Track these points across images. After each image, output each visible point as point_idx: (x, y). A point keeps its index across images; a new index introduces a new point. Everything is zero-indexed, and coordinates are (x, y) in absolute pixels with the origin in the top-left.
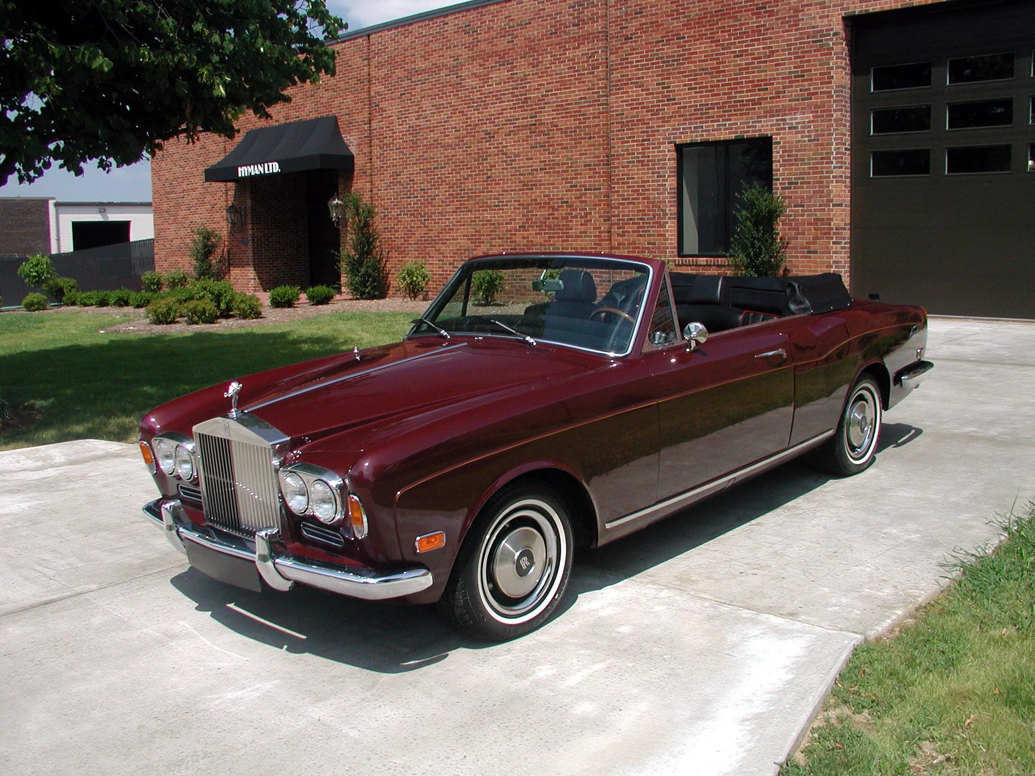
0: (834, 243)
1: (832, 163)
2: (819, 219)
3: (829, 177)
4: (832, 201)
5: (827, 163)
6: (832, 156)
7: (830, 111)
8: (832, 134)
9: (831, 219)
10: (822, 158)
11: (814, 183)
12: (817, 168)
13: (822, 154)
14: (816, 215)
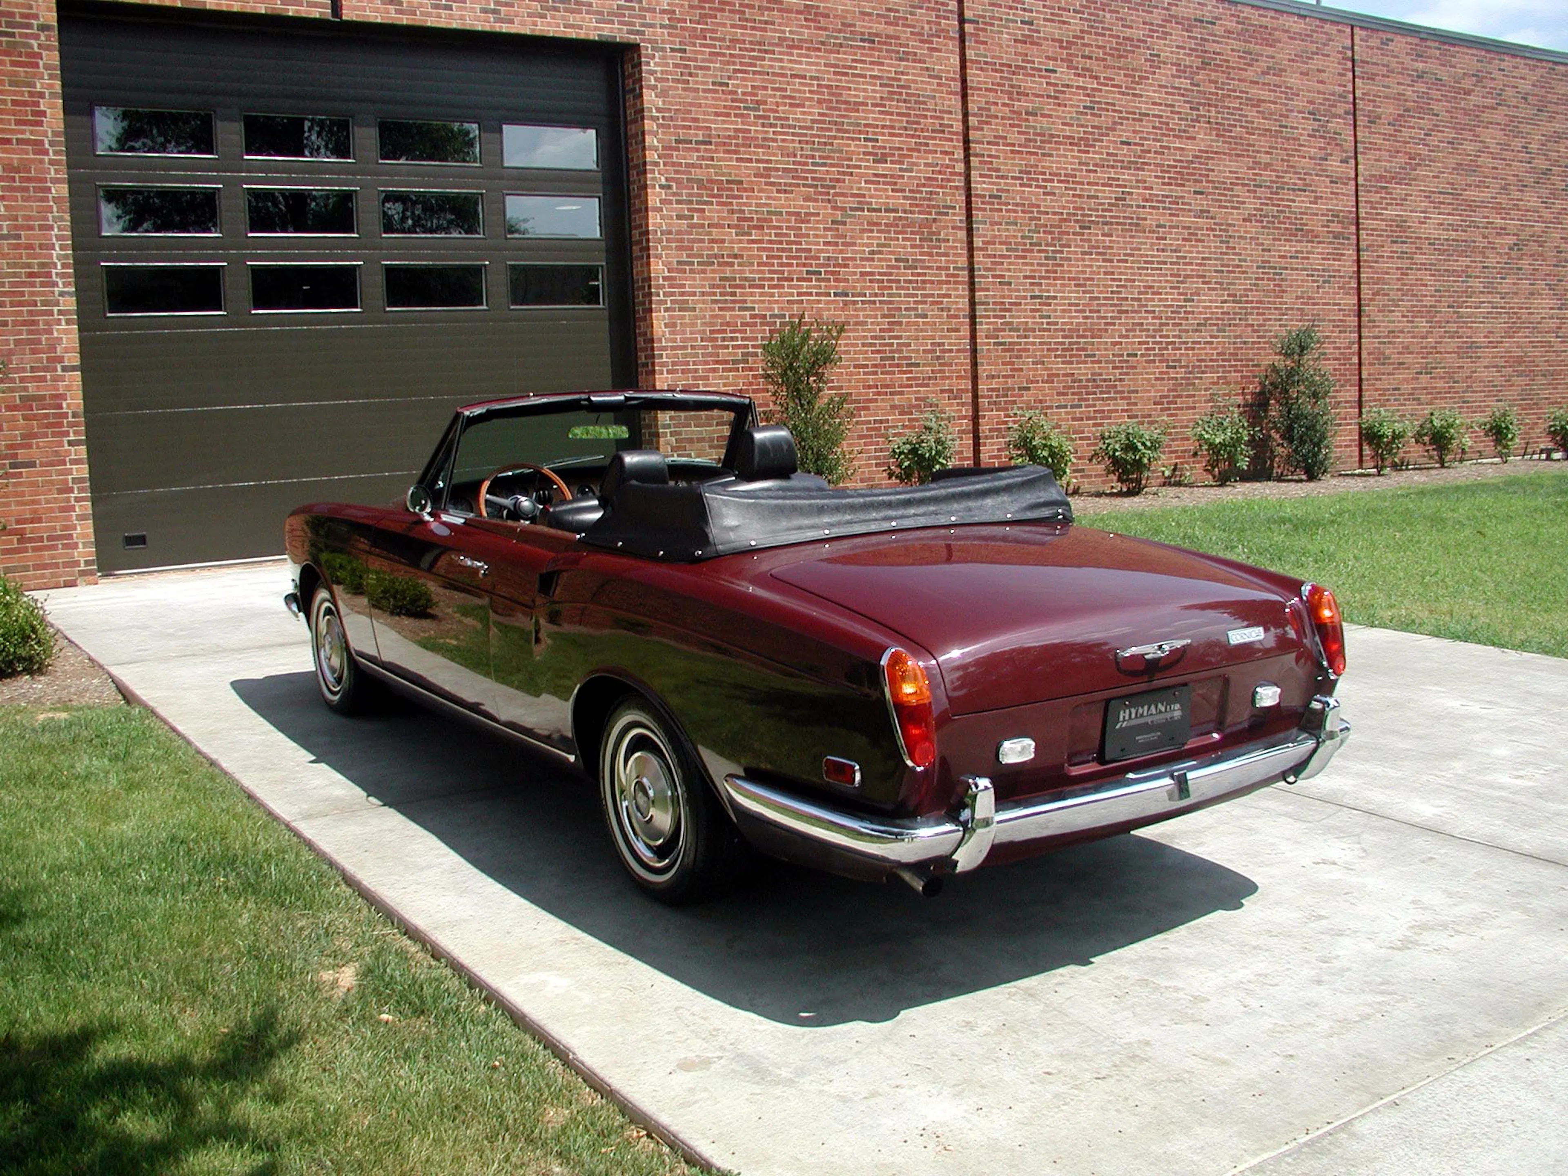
0: (70, 443)
1: (56, 284)
2: (34, 398)
3: (51, 313)
4: (61, 359)
5: (43, 284)
6: (54, 271)
7: (44, 180)
8: (51, 228)
9: (63, 397)
10: (31, 275)
11: (15, 323)
12: (22, 294)
13: (29, 266)
14: (25, 389)
